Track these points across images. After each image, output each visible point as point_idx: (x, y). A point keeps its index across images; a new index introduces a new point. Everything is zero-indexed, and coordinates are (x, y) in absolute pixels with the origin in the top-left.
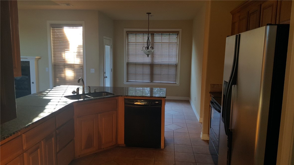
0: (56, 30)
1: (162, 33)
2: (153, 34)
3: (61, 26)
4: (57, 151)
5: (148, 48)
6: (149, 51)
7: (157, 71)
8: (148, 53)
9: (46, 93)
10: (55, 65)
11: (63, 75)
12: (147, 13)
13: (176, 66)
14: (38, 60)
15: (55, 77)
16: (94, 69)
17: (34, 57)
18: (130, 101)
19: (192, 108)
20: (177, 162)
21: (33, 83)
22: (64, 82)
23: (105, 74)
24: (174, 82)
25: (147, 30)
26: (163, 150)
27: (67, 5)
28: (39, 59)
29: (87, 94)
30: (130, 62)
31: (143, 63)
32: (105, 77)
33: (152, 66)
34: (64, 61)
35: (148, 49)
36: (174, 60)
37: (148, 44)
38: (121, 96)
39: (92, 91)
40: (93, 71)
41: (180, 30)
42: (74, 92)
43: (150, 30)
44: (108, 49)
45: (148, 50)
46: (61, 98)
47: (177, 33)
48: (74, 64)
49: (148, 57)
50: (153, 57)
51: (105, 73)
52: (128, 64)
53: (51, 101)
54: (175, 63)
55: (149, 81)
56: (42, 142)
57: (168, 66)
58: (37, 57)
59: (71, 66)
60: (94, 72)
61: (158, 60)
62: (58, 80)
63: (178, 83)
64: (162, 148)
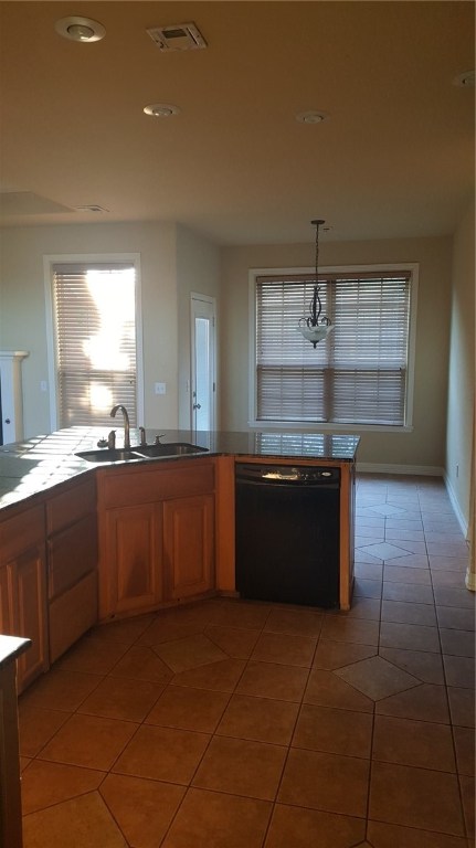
0: (67, 279)
1: (361, 278)
2: (332, 281)
3: (77, 269)
4: (50, 597)
5: (315, 322)
6: (316, 332)
7: (343, 387)
8: (314, 337)
9: (31, 446)
10: (64, 375)
11: (84, 401)
12: (313, 222)
13: (402, 372)
14: (21, 361)
15: (64, 406)
16: (163, 385)
17: (11, 353)
18: (249, 469)
19: (448, 499)
20: (384, 649)
21: (8, 422)
22: (87, 418)
23: (194, 399)
24: (397, 422)
25: (312, 270)
26: (345, 613)
27: (94, 210)
28: (25, 357)
29: (134, 449)
30: (266, 363)
31: (303, 366)
32: (195, 407)
33: (329, 374)
34: (87, 361)
35: (314, 325)
36: (395, 357)
37: (315, 312)
38: (226, 455)
39: (151, 442)
40: (160, 388)
41: (414, 267)
42: (102, 443)
43: (321, 270)
44: (204, 329)
45: (316, 328)
46: (66, 457)
47: (407, 275)
48: (112, 372)
49: (315, 346)
50: (332, 346)
51: (195, 395)
52: (260, 370)
53: (40, 464)
54: (399, 365)
55: (321, 419)
56: (9, 569)
57: (379, 372)
58: (17, 353)
59: (105, 377)
60: (163, 392)
61: (347, 358)
62: (70, 415)
63: (407, 423)
64: (342, 607)
